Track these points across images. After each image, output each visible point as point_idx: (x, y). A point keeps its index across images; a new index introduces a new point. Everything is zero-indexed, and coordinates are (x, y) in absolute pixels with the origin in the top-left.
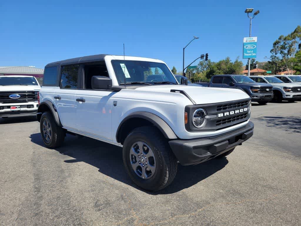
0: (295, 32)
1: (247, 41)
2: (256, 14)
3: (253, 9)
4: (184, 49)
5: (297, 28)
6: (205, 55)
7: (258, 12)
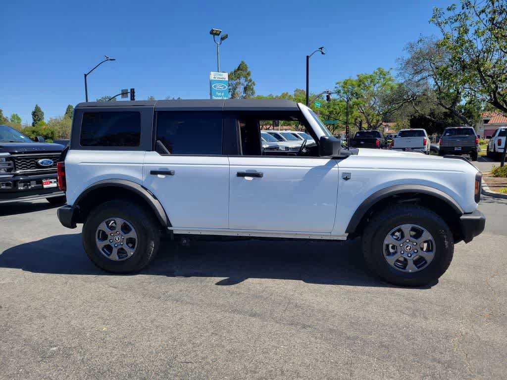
0: (239, 69)
1: (215, 78)
2: (222, 39)
3: (221, 32)
4: (86, 76)
5: (241, 64)
6: (129, 91)
7: (226, 36)
